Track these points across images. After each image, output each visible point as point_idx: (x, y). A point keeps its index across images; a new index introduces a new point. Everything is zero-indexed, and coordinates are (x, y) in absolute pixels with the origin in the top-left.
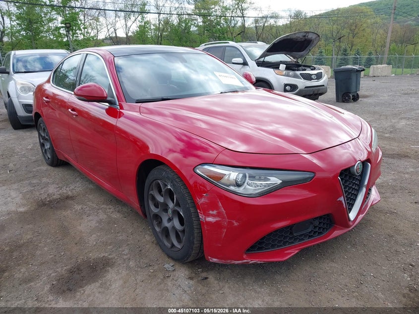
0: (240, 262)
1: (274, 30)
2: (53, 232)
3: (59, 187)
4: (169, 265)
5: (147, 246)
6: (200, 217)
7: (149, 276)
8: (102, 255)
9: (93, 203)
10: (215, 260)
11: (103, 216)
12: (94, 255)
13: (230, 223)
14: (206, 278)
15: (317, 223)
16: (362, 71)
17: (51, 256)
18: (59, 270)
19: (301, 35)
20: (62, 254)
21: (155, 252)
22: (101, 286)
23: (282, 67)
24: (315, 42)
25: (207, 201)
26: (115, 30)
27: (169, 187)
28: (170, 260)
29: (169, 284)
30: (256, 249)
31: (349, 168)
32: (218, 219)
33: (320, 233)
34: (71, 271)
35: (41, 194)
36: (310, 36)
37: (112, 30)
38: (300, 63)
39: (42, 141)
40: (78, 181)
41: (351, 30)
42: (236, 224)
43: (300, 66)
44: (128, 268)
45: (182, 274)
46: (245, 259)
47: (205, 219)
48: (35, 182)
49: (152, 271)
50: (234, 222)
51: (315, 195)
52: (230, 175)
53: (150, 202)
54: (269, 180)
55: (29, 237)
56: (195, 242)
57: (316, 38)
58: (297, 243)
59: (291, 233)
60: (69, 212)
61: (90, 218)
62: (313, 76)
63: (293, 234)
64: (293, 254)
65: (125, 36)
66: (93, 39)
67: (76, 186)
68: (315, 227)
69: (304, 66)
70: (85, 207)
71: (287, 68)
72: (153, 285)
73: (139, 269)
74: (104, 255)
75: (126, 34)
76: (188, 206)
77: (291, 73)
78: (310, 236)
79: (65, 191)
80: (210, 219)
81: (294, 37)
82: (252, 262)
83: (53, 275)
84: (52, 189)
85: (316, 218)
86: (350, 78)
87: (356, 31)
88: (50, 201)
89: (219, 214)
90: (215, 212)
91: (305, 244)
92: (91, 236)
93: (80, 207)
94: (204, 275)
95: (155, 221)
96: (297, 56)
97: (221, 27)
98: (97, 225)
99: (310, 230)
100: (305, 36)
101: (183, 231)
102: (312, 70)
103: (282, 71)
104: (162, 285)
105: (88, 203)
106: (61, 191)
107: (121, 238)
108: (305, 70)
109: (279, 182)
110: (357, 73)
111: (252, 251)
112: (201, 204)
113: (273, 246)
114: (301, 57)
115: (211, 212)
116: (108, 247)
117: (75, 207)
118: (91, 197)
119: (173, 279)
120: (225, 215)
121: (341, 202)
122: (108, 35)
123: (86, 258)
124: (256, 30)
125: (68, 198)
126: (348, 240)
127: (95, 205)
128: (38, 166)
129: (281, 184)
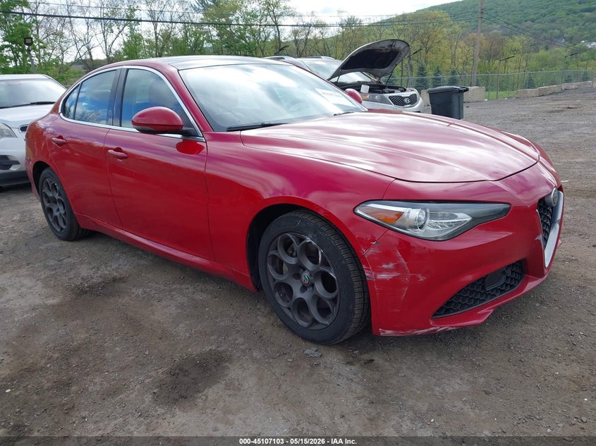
0: (426, 330)
1: (320, 45)
2: (117, 326)
3: (94, 268)
4: (311, 350)
5: (267, 330)
6: (367, 274)
7: (290, 367)
8: (207, 349)
9: (157, 284)
10: (389, 332)
11: (180, 299)
12: (195, 350)
13: (414, 278)
14: (372, 361)
15: (509, 272)
16: (465, 91)
17: (131, 358)
18: (153, 373)
19: (386, 45)
20: (147, 353)
21: (283, 337)
22: (228, 387)
23: (365, 89)
24: (403, 54)
25: (378, 251)
26: (89, 49)
27: (308, 240)
28: (309, 344)
29: (324, 373)
30: (442, 312)
31: (544, 198)
32: (395, 274)
33: (512, 286)
34: (172, 374)
35: (71, 279)
36: (398, 46)
37: (84, 49)
38: (384, 83)
39: (47, 205)
40: (119, 258)
41: (422, 43)
42: (422, 279)
43: (384, 87)
44: (254, 360)
45: (333, 358)
46: (432, 327)
47: (375, 276)
48: (53, 264)
49: (291, 360)
50: (419, 276)
51: (511, 233)
52: (409, 212)
53: (270, 267)
54: (456, 217)
55: (83, 336)
56: (356, 312)
57: (404, 49)
58: (488, 301)
59: (483, 288)
60: (127, 298)
61: (164, 303)
62: (406, 100)
63: (485, 289)
64: (488, 315)
65: (106, 57)
66: (57, 63)
67: (120, 264)
68: (507, 278)
69: (389, 87)
70: (149, 290)
71: (371, 91)
72: (302, 377)
73: (271, 360)
74: (210, 347)
75: (107, 55)
76: (344, 262)
77: (377, 96)
78: (502, 291)
79: (107, 272)
80: (383, 276)
81: (378, 47)
82: (441, 329)
83: (147, 381)
84: (85, 271)
85: (509, 266)
86: (450, 102)
87: (430, 43)
88: (91, 287)
89: (398, 268)
90: (391, 266)
91: (498, 301)
92: (178, 326)
93: (140, 291)
94: (366, 357)
95: (277, 293)
96: (379, 74)
97: (246, 42)
98: (179, 311)
99: (502, 282)
100: (391, 46)
101: (334, 300)
102: (402, 91)
103: (365, 94)
104: (315, 376)
105: (150, 284)
106: (100, 272)
107: (223, 324)
108: (393, 92)
109: (469, 219)
110: (460, 94)
111: (439, 315)
112: (369, 257)
113: (463, 306)
114: (385, 74)
115: (385, 266)
116: (212, 338)
117: (133, 290)
118: (150, 276)
119: (325, 367)
120: (407, 268)
121: (539, 241)
122: (78, 56)
123: (184, 355)
124: (296, 44)
125: (115, 280)
126: (532, 296)
127: (162, 287)
128: (45, 243)
129: (470, 221)
